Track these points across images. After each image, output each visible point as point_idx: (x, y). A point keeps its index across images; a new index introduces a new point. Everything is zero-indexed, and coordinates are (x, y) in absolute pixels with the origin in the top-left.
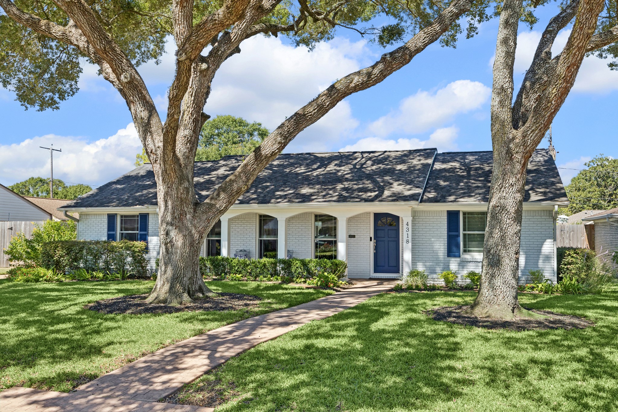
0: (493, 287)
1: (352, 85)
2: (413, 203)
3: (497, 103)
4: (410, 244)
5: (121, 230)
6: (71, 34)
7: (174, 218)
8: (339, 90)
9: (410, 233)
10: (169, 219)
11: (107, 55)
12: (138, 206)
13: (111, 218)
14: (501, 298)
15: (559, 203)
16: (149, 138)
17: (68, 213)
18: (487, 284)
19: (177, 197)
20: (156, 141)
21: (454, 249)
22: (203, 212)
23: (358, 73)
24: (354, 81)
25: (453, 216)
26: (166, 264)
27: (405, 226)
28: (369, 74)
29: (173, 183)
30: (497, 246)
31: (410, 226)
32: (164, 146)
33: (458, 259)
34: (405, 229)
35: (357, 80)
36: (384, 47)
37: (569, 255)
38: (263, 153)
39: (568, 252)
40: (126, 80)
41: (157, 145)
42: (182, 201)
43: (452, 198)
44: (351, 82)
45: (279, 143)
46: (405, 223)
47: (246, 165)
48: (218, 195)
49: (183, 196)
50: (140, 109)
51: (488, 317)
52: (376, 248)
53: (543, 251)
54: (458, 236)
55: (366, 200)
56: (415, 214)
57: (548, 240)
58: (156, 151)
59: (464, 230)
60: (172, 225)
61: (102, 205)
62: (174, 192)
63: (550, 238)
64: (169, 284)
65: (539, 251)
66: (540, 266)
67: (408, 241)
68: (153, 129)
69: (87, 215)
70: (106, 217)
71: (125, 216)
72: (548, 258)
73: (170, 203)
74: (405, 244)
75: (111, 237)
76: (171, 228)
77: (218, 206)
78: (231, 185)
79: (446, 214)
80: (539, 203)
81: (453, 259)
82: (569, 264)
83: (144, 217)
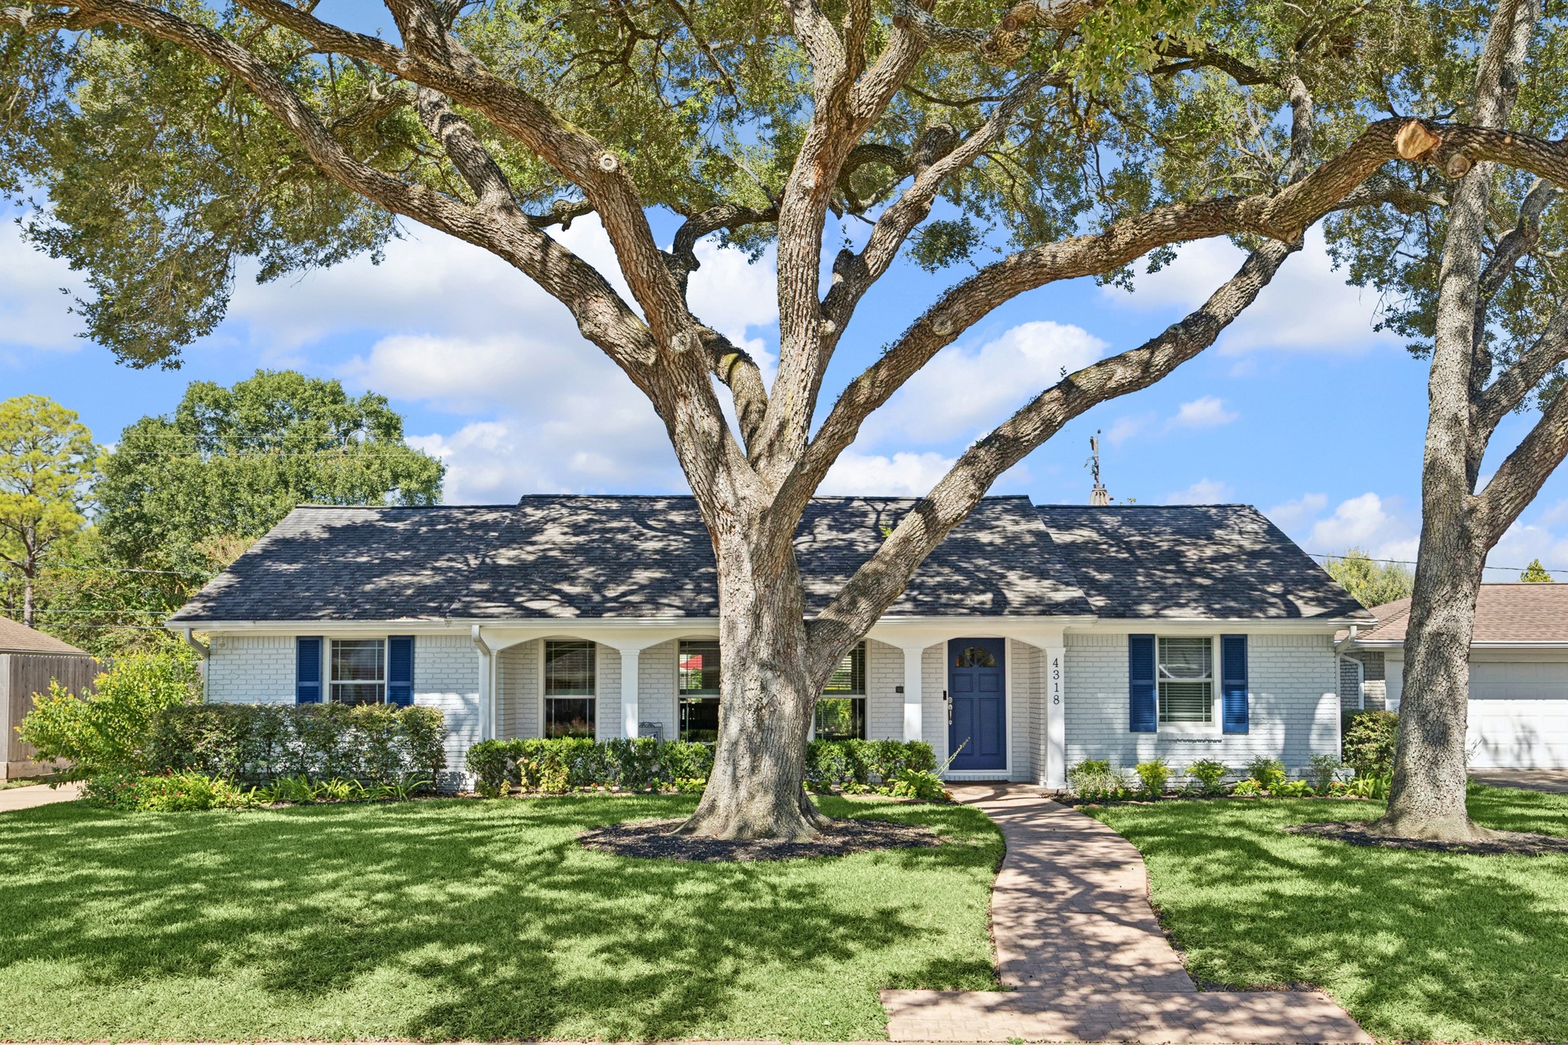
1: (1112, 384)
2: (1065, 621)
4: (1062, 705)
5: (334, 677)
7: (776, 653)
8: (1085, 392)
9: (1061, 681)
10: (764, 653)
13: (308, 648)
14: (1447, 801)
15: (1359, 622)
16: (722, 479)
17: (195, 635)
18: (1421, 777)
19: (784, 607)
20: (737, 485)
21: (1146, 715)
22: (824, 640)
23: (1122, 359)
24: (1117, 377)
25: (1141, 647)
26: (756, 756)
27: (1051, 668)
28: (1146, 366)
29: (778, 576)
31: (1061, 668)
33: (1155, 736)
34: (1050, 674)
35: (1121, 374)
37: (1361, 723)
38: (940, 515)
39: (1358, 719)
40: (682, 349)
41: (741, 494)
42: (791, 615)
43: (1146, 609)
44: (1110, 379)
45: (972, 496)
46: (1050, 661)
47: (906, 540)
48: (853, 603)
49: (794, 605)
50: (701, 413)
52: (954, 715)
53: (1317, 716)
54: (1152, 687)
55: (974, 611)
56: (1068, 639)
57: (1327, 695)
58: (737, 505)
59: (1163, 675)
60: (772, 668)
61: (288, 614)
62: (778, 598)
63: (1328, 691)
65: (1311, 717)
67: (1057, 699)
69: (235, 639)
70: (293, 644)
71: (347, 643)
72: (1327, 730)
73: (767, 620)
74: (1050, 705)
75: (307, 694)
76: (769, 674)
77: (853, 627)
78: (878, 582)
79: (1126, 642)
80: (1322, 621)
81: (1143, 736)
82: (1361, 741)
83: (403, 647)
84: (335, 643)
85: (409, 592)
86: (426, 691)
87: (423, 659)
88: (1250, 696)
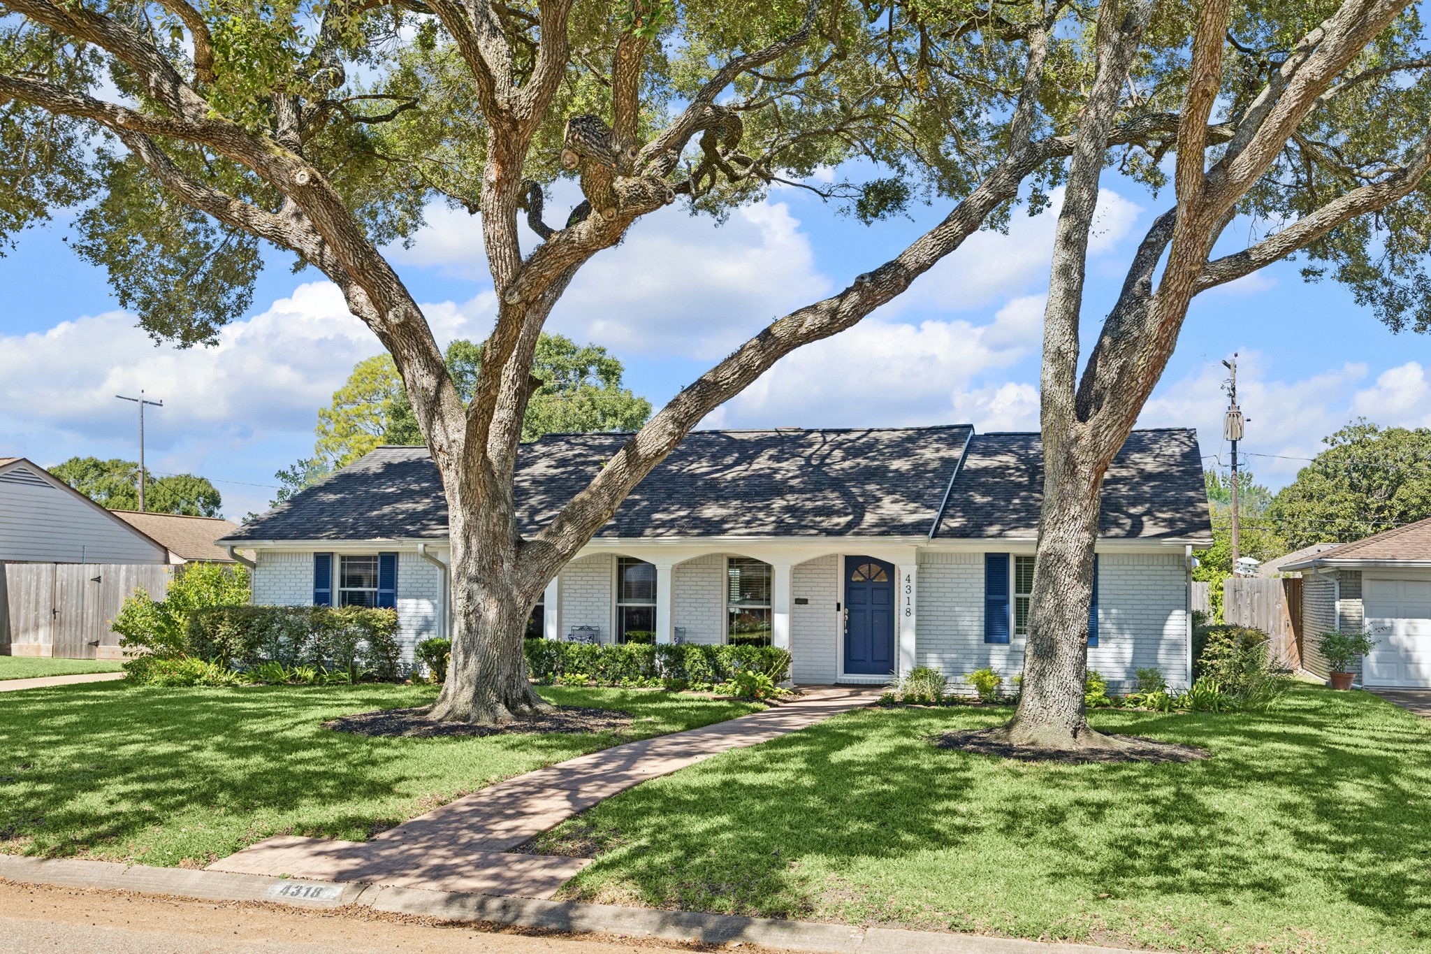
0: (1042, 695)
1: (803, 330)
2: (919, 540)
3: (1049, 377)
4: (913, 618)
5: (342, 585)
6: (288, 229)
7: (481, 569)
8: (778, 339)
9: (913, 596)
10: (473, 570)
11: (365, 277)
12: (378, 539)
13: (323, 561)
14: (1053, 711)
15: (1193, 541)
16: (437, 426)
17: (236, 551)
18: (1031, 687)
19: (487, 531)
20: (450, 430)
21: (999, 629)
22: (532, 558)
23: (814, 309)
24: (807, 324)
25: (996, 564)
26: (467, 653)
27: (904, 583)
28: (834, 313)
29: (480, 505)
30: (1049, 622)
31: (913, 583)
32: (467, 440)
33: (1007, 647)
34: (904, 589)
35: (810, 321)
36: (868, 223)
37: (1216, 640)
38: (641, 451)
39: (1213, 635)
40: (397, 321)
41: (451, 438)
42: (495, 538)
43: (994, 529)
44: (801, 326)
45: (670, 434)
46: (903, 577)
47: (610, 474)
48: (560, 528)
49: (497, 529)
50: (421, 372)
51: (1033, 744)
52: (849, 625)
53: (1166, 632)
54: (1006, 602)
55: (829, 532)
56: (923, 560)
57: (1177, 612)
58: (450, 447)
59: (1018, 591)
60: (477, 580)
61: (303, 534)
62: (483, 521)
63: (1178, 608)
64: (473, 688)
65: (1159, 632)
66: (1160, 661)
67: (908, 612)
68: (445, 407)
69: (273, 554)
70: (312, 559)
71: (351, 558)
72: (1175, 646)
73: (474, 541)
74: (903, 617)
75: (322, 598)
76: (475, 586)
77: (559, 547)
78: (583, 509)
79: (982, 560)
80: (1156, 541)
81: (996, 648)
82: (1215, 657)
83: (389, 560)
84: (343, 558)
85: (401, 517)
86: (406, 597)
87: (405, 572)
88: (1100, 611)
